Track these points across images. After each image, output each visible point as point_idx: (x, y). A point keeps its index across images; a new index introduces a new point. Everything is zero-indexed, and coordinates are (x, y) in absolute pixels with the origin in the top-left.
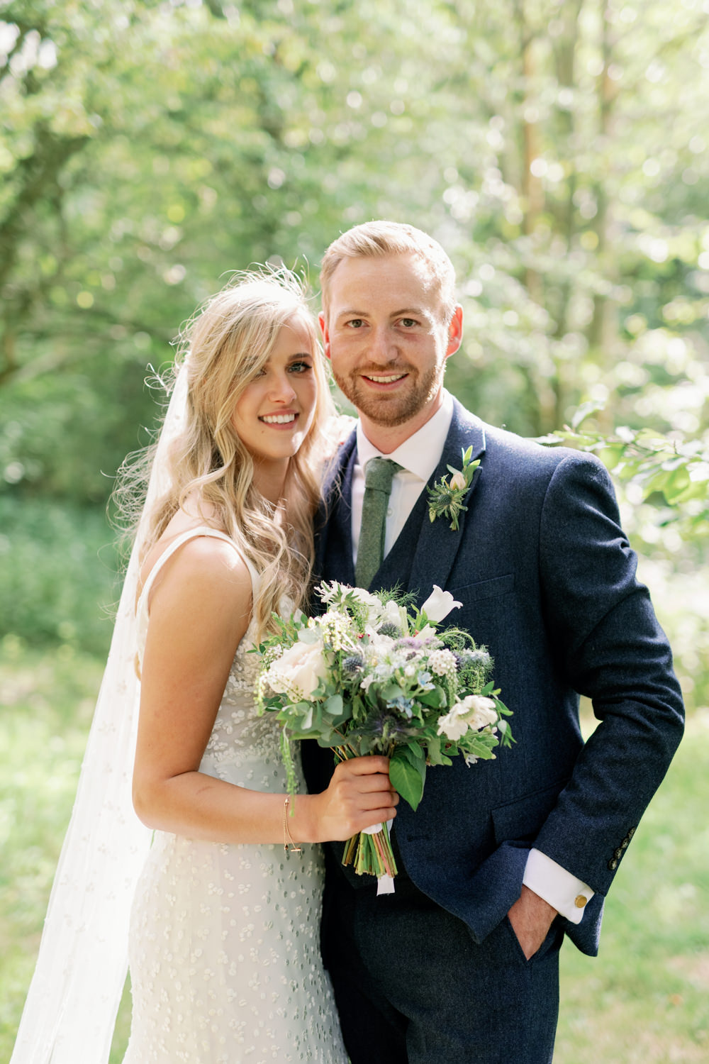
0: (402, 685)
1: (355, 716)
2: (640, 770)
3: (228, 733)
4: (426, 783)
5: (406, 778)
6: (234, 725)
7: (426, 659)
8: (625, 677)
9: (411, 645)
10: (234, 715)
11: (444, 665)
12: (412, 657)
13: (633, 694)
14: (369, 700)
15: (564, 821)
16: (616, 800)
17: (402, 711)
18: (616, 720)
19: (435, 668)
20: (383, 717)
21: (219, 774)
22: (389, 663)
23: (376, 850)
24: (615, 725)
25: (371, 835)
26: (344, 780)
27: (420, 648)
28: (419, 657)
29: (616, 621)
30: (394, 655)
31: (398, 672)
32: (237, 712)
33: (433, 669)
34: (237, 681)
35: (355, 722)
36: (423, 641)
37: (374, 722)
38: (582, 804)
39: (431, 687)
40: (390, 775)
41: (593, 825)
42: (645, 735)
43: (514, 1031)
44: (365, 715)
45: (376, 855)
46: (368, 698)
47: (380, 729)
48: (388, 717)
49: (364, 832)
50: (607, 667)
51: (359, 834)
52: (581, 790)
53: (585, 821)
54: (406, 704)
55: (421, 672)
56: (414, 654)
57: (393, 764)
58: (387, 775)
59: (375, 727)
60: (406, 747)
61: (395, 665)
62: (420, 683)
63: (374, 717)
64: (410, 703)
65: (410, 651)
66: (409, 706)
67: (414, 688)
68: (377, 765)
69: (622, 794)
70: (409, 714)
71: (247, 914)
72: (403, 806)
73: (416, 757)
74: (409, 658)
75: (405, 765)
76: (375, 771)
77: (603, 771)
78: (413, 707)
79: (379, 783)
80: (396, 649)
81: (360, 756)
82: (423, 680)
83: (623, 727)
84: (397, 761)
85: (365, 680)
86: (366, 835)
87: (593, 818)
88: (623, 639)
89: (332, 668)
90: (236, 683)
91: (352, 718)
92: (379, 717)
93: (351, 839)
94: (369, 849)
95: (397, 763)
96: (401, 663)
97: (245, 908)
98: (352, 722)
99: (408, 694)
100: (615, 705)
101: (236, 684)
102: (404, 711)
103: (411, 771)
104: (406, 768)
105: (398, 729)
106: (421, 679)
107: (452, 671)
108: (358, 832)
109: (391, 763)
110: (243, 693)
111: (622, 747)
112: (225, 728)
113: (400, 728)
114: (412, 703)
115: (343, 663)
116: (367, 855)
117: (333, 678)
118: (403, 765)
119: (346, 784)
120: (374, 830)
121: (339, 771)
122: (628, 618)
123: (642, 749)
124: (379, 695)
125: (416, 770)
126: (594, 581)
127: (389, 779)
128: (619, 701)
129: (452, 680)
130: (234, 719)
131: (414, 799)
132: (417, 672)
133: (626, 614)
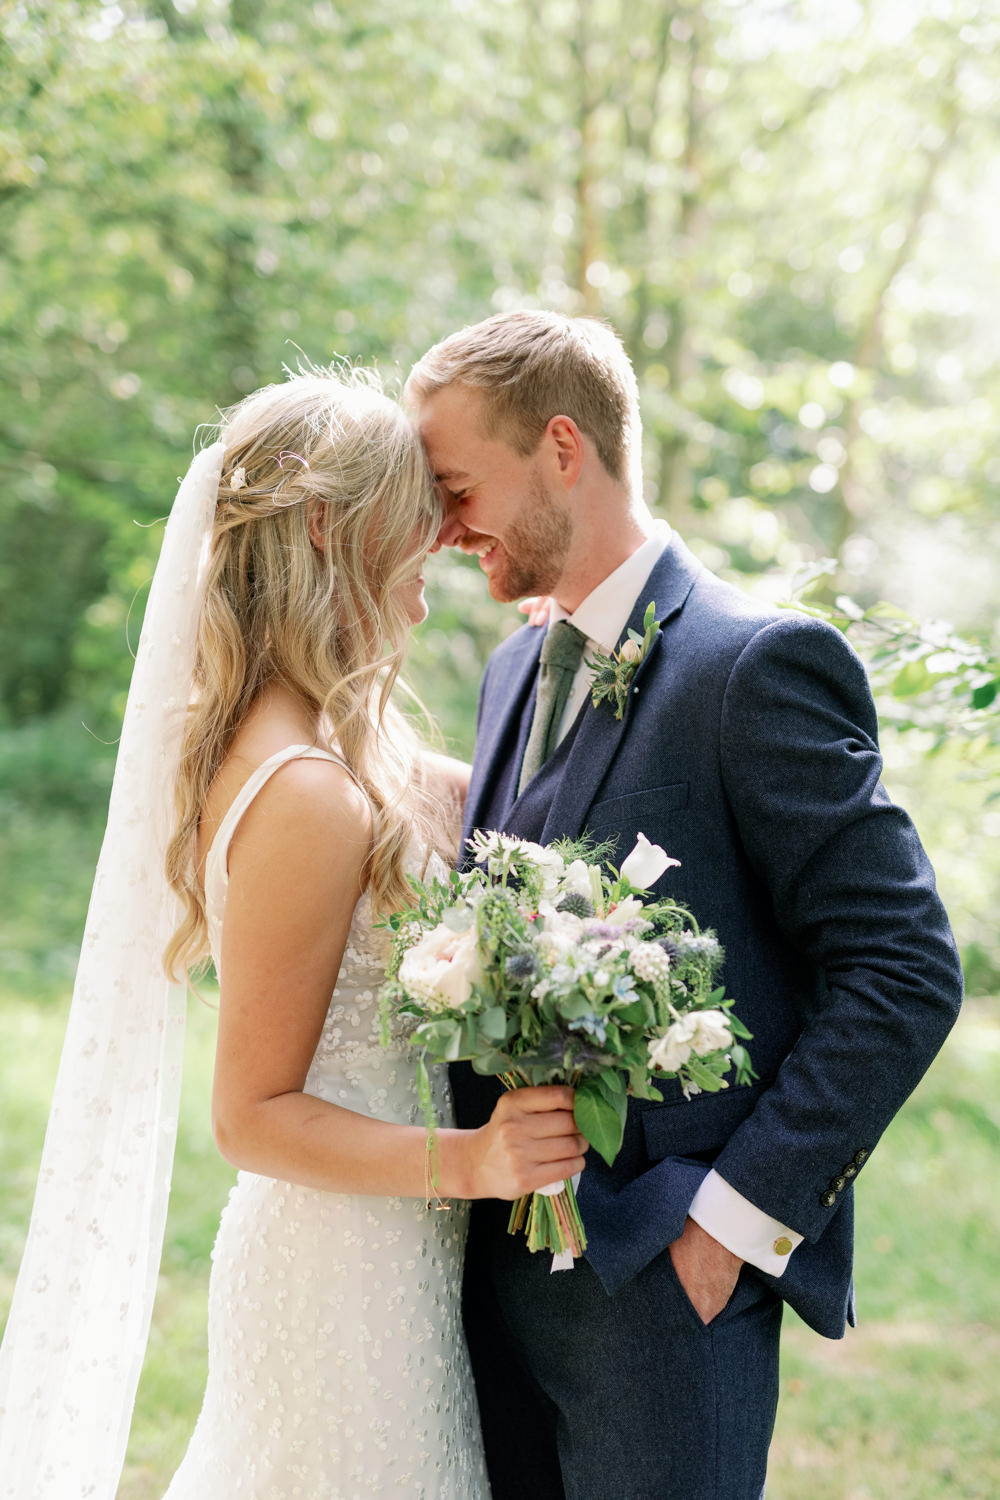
0: (591, 998)
1: (525, 1034)
2: (871, 1068)
3: (353, 1024)
4: (626, 1127)
5: (599, 1119)
6: (360, 1013)
7: (625, 955)
8: (856, 936)
9: (604, 935)
10: (359, 998)
11: (650, 969)
12: (606, 952)
13: (867, 960)
14: (544, 1015)
15: (755, 1134)
16: (832, 1109)
17: (591, 1032)
18: (842, 994)
19: (639, 971)
20: (565, 1038)
21: (351, 1080)
22: (573, 965)
23: (555, 1217)
24: (840, 1001)
25: (548, 1197)
26: (510, 1120)
27: (617, 938)
28: (614, 953)
29: (842, 857)
30: (580, 952)
31: (585, 980)
32: (362, 994)
33: (636, 971)
34: (359, 954)
35: (525, 1041)
36: (622, 927)
37: (551, 1044)
38: (782, 1109)
39: (633, 997)
40: (576, 1114)
41: (795, 1143)
42: (880, 1018)
43: (690, 1424)
44: (539, 1031)
45: (555, 1227)
46: (542, 1011)
47: (559, 1054)
48: (571, 1039)
49: (537, 1192)
50: (829, 921)
51: (532, 1195)
52: (783, 1092)
53: (785, 1136)
54: (597, 1022)
55: (618, 977)
56: (609, 948)
57: (580, 1099)
58: (571, 1112)
59: (552, 1052)
60: (598, 1077)
61: (581, 970)
62: (616, 994)
63: (551, 1038)
64: (602, 1021)
65: (604, 943)
66: (602, 1025)
67: (609, 999)
68: (557, 1099)
69: (842, 1102)
70: (601, 1036)
71: (396, 1272)
72: (592, 1157)
73: (612, 1092)
74: (600, 955)
75: (597, 1100)
76: (555, 1107)
77: (816, 1067)
78: (608, 1025)
79: (561, 1125)
80: (582, 941)
81: (533, 1085)
82: (622, 987)
83: (849, 1005)
84: (585, 1094)
85: (538, 987)
86: (541, 1197)
87: (796, 1132)
88: (852, 883)
89: (491, 969)
90: (358, 957)
91: (519, 1035)
92: (559, 1038)
93: (520, 1200)
94: (545, 1215)
95: (584, 1098)
96: (589, 966)
97: (394, 1265)
98: (520, 1041)
99: (600, 1009)
100: (842, 974)
101: (357, 959)
102: (595, 1033)
103: (605, 1108)
104: (598, 1105)
105: (586, 1055)
106: (619, 986)
107: (661, 978)
108: (529, 1192)
109: (577, 1097)
110: (368, 970)
111: (845, 1034)
112: (348, 1018)
113: (588, 1053)
114: (606, 1020)
115: (508, 963)
116: (542, 1225)
117: (492, 980)
118: (593, 1099)
119: (513, 1126)
120: (554, 1189)
121: (503, 1106)
122: (862, 853)
123: (875, 1039)
124: (558, 1009)
125: (613, 1108)
126: (804, 799)
127: (573, 1117)
128: (848, 968)
129: (662, 992)
130: (359, 1003)
131: (609, 1150)
132: (613, 976)
133: (858, 847)
